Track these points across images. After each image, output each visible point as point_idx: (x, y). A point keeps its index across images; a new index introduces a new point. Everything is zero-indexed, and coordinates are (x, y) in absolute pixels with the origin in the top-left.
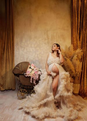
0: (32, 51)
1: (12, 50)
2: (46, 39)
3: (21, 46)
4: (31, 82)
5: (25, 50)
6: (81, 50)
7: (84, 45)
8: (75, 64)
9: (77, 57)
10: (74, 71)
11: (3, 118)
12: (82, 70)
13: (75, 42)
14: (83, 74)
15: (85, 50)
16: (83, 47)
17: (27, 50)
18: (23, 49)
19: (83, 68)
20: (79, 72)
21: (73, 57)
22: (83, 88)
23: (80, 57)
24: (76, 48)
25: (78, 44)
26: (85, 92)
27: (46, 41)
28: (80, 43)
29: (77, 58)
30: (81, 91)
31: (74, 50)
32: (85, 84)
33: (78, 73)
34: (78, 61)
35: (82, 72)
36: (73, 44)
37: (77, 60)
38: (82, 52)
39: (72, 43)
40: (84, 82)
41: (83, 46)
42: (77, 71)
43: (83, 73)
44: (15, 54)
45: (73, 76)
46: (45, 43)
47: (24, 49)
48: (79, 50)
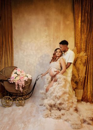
0: (32, 54)
1: (11, 53)
2: (47, 42)
3: (20, 49)
4: (16, 88)
5: (25, 54)
6: (85, 54)
7: (89, 47)
8: (78, 68)
9: (81, 60)
10: (77, 76)
11: (2, 127)
12: (86, 74)
13: (79, 45)
14: (86, 79)
15: (89, 54)
16: (87, 50)
17: (27, 53)
18: (22, 52)
19: (87, 72)
20: (83, 77)
21: (76, 61)
22: (86, 93)
23: (84, 61)
24: (79, 51)
25: (82, 47)
26: (88, 98)
27: (48, 43)
28: (84, 45)
29: (80, 63)
30: (84, 96)
31: (78, 53)
32: (88, 89)
33: (82, 79)
34: (82, 65)
35: (85, 77)
36: (77, 46)
37: (80, 64)
38: (86, 55)
39: (75, 46)
40: (87, 87)
41: (87, 48)
42: (80, 76)
43: (87, 77)
44: (14, 57)
45: (76, 82)
46: (46, 46)
47: (24, 52)
48: (82, 54)
